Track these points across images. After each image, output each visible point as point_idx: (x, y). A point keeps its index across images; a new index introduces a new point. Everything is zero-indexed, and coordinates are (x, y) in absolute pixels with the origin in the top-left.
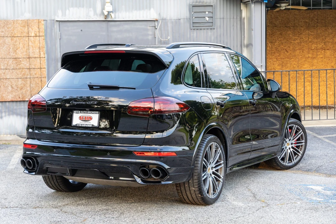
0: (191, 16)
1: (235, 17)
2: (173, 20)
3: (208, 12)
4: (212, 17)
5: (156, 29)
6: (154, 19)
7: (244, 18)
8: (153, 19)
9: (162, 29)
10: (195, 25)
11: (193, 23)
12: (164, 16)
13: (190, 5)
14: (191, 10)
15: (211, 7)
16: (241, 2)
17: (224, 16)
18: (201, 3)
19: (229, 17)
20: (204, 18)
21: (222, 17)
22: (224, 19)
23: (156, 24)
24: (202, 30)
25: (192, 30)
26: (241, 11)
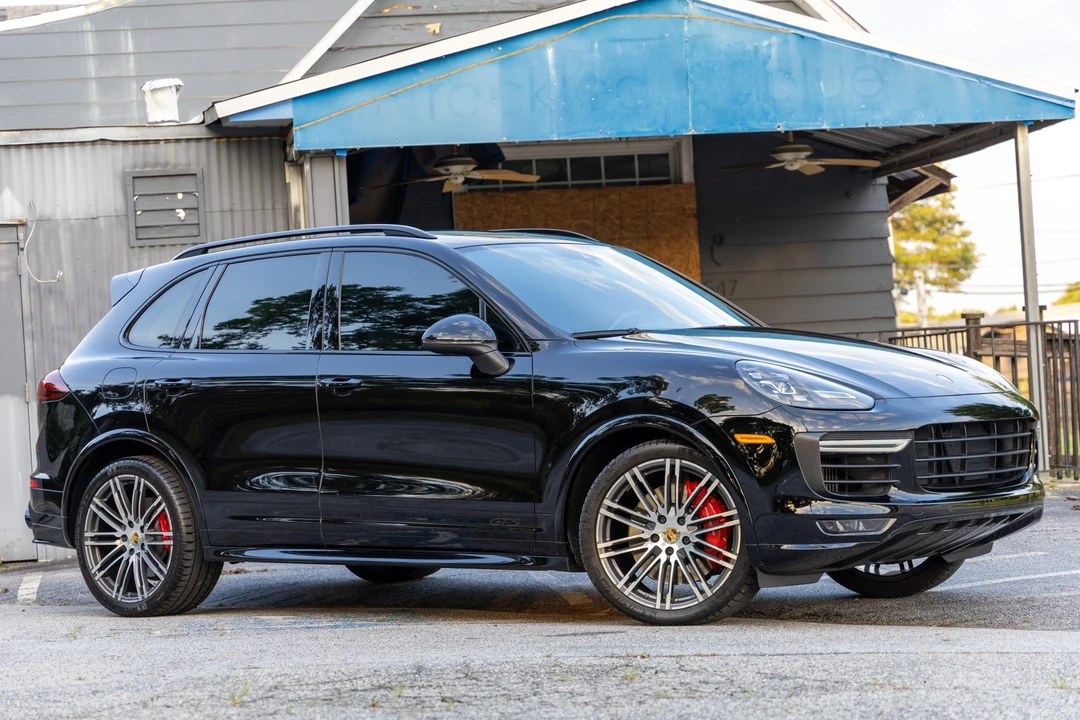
0: (131, 209)
1: (269, 206)
2: (73, 222)
3: (183, 193)
4: (197, 209)
5: (22, 249)
6: (15, 220)
7: (297, 210)
8: (11, 220)
9: (42, 249)
10: (143, 234)
11: (137, 227)
12: (45, 208)
13: (124, 174)
14: (130, 189)
15: (192, 178)
16: (286, 160)
17: (232, 204)
18: (158, 168)
19: (248, 206)
20: (172, 213)
21: (226, 206)
22: (235, 214)
23: (21, 235)
24: (168, 248)
25: (136, 249)
26: (286, 187)
